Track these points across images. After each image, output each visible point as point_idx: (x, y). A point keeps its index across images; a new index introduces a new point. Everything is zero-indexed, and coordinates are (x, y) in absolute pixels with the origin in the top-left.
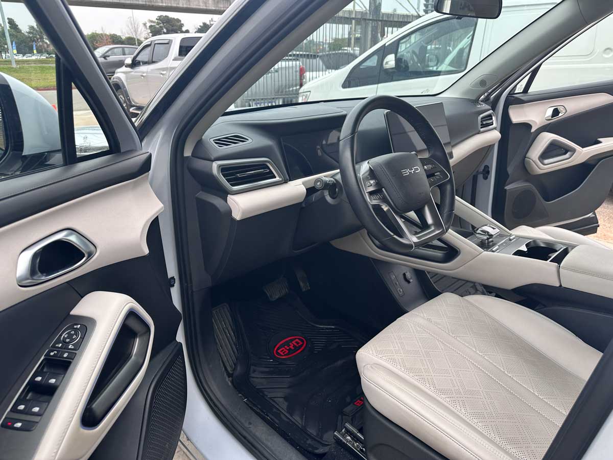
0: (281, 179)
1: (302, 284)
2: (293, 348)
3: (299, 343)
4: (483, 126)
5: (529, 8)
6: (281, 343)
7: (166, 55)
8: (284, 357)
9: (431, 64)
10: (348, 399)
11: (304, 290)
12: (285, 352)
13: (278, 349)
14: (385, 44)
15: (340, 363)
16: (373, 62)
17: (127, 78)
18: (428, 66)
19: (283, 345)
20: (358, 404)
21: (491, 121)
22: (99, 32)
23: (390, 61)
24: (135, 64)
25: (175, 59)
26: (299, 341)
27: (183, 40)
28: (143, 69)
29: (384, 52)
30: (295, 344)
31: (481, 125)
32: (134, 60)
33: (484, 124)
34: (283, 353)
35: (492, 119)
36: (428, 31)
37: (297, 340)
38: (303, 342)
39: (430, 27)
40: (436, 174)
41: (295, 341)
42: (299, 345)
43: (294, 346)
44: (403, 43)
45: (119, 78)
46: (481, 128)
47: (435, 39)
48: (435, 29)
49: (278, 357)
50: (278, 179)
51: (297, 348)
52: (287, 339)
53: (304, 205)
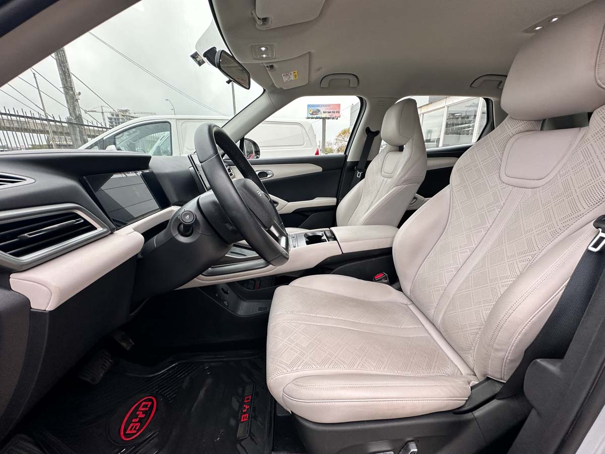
0: (105, 230)
1: (124, 344)
2: (143, 416)
3: (147, 405)
5: (198, 121)
6: (125, 420)
8: (138, 434)
10: (233, 422)
11: (128, 348)
12: (136, 427)
13: (125, 430)
14: (103, 138)
15: (202, 393)
19: (129, 422)
20: (245, 420)
26: (147, 403)
30: (144, 409)
34: (135, 429)
36: (134, 132)
37: (144, 403)
38: (151, 400)
39: (134, 130)
41: (141, 406)
42: (149, 406)
43: (144, 412)
44: (118, 138)
47: (140, 138)
48: (137, 132)
49: (131, 438)
50: (100, 230)
51: (149, 412)
52: (131, 411)
53: (140, 256)
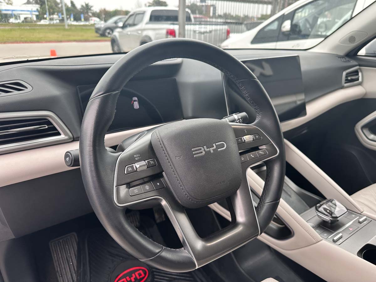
2: (133, 280)
4: (347, 81)
6: (125, 272)
7: (141, 20)
9: (321, 30)
13: (120, 279)
14: (284, 13)
16: (275, 26)
17: (120, 36)
18: (318, 31)
19: (124, 276)
21: (356, 77)
22: (119, 9)
23: (287, 26)
24: (124, 27)
25: (147, 23)
26: (142, 273)
27: (153, 12)
28: (129, 29)
29: (282, 19)
30: (137, 276)
31: (346, 80)
32: (124, 25)
33: (349, 80)
35: (358, 75)
40: (260, 148)
41: (138, 272)
43: (136, 278)
45: (115, 36)
46: (346, 83)
50: (62, 137)
